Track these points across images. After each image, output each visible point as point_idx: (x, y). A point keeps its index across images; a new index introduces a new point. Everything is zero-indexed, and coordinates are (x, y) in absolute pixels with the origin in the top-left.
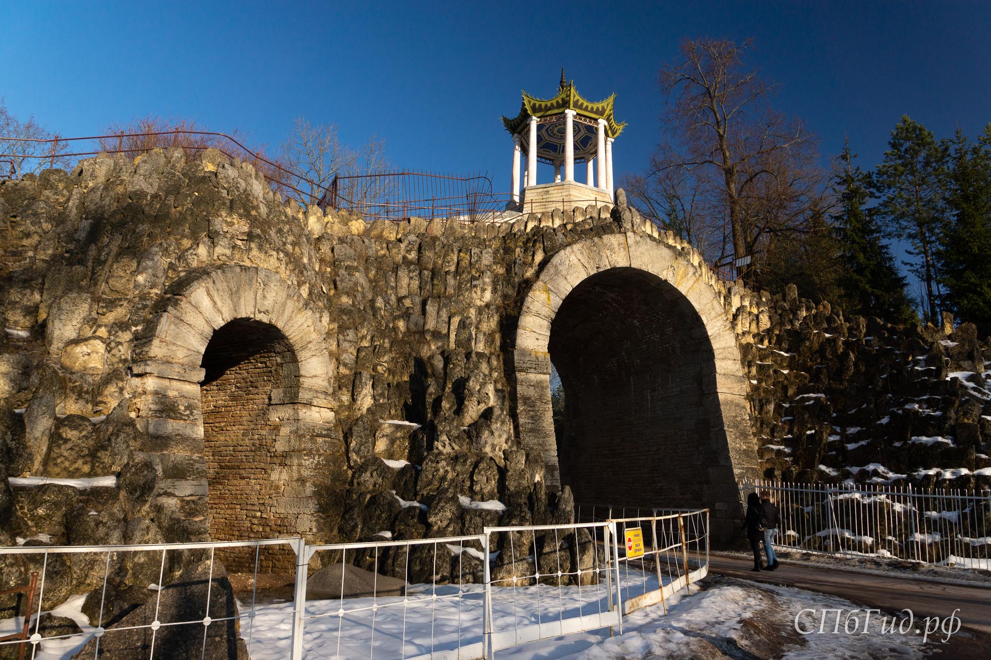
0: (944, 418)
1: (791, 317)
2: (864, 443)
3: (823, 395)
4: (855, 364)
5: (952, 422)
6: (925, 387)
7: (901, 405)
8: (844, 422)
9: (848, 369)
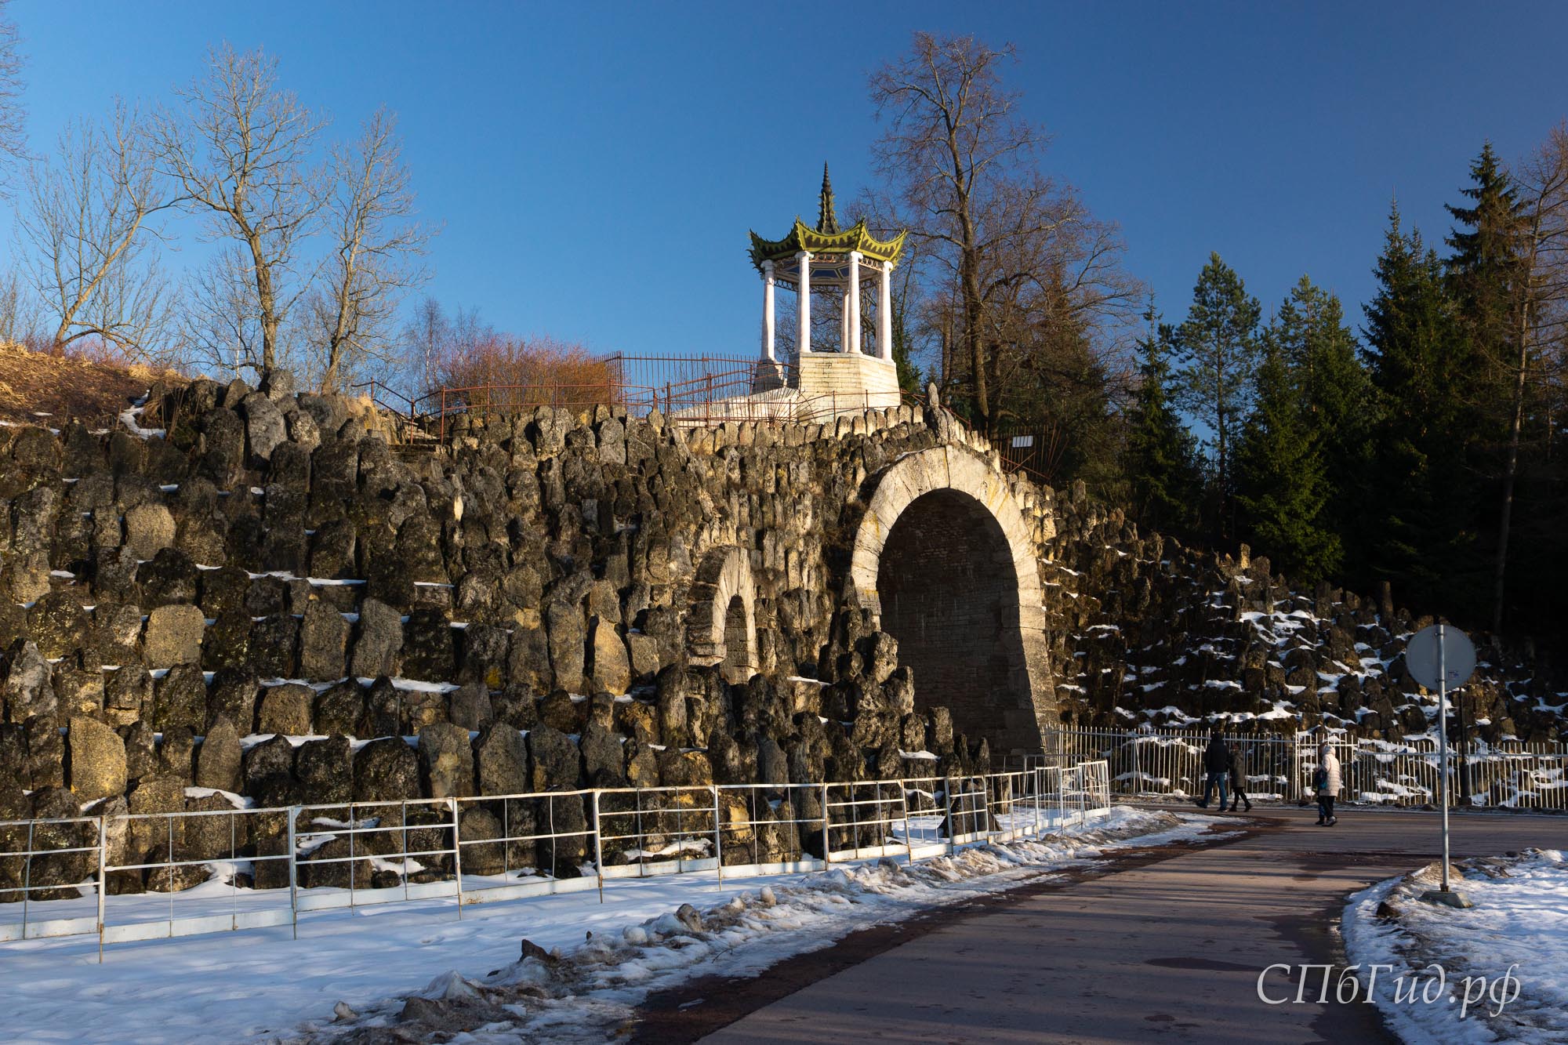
0: (1235, 663)
1: (1079, 525)
2: (1160, 684)
3: (1116, 628)
4: (1152, 594)
5: (1243, 667)
6: (1219, 628)
7: (1196, 646)
8: (1140, 660)
9: (1144, 598)
